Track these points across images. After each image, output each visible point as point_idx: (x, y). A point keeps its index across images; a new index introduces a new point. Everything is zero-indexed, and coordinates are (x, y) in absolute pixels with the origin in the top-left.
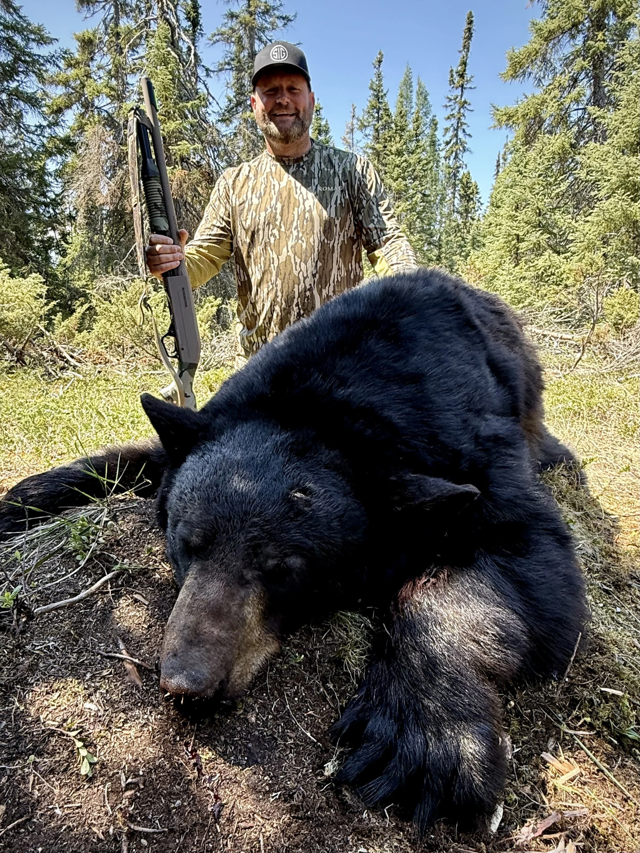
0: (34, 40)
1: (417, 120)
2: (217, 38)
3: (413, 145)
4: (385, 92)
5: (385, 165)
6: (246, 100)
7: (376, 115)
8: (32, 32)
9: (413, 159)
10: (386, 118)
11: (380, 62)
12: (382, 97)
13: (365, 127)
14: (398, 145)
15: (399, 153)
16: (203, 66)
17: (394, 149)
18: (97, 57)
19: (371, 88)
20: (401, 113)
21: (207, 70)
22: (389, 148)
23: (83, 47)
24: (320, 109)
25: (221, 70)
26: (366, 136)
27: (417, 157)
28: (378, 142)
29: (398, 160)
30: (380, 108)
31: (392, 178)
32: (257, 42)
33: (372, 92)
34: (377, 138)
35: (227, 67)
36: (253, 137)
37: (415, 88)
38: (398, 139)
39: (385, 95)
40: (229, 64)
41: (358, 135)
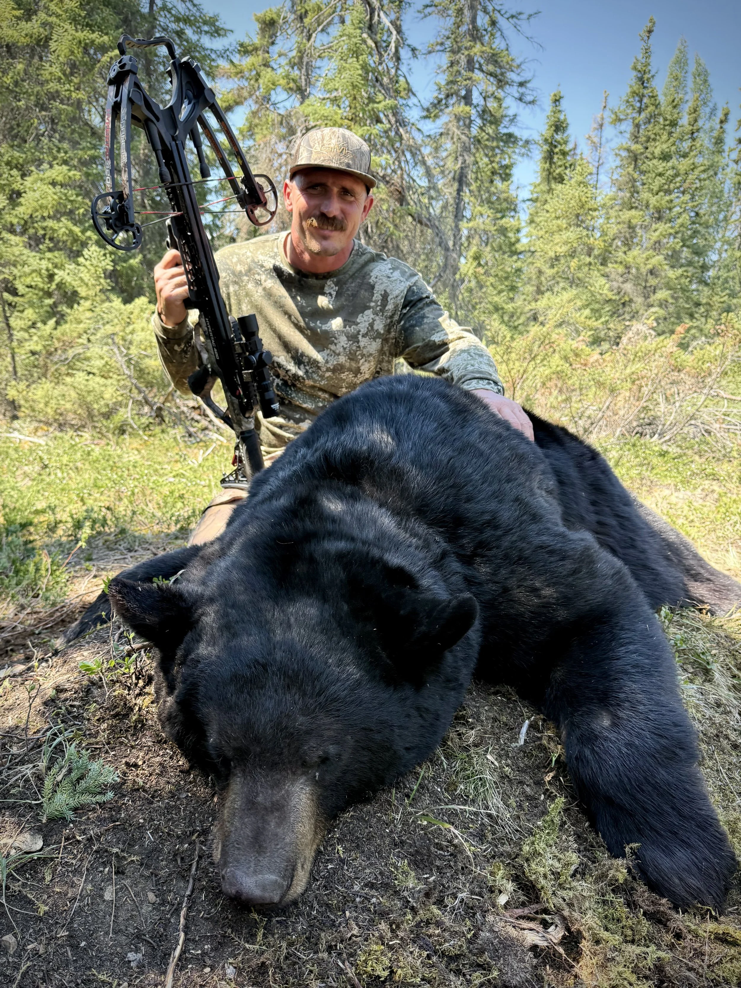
0: (206, 32)
1: (695, 111)
2: (429, 10)
3: (685, 145)
4: (652, 73)
5: (643, 173)
6: (459, 90)
7: (638, 105)
8: (205, 23)
9: (683, 165)
10: (651, 108)
11: (650, 32)
12: (648, 79)
13: (620, 120)
14: (665, 146)
15: (665, 157)
16: (409, 46)
17: (657, 152)
18: (280, 40)
19: (635, 68)
20: (673, 101)
21: (413, 50)
22: (650, 149)
23: (263, 30)
24: (561, 97)
25: (430, 52)
26: (621, 133)
27: (691, 161)
28: (637, 142)
29: (661, 166)
30: (643, 96)
31: (650, 190)
32: (480, 14)
33: (634, 73)
34: (635, 138)
35: (439, 48)
36: (463, 137)
37: (692, 68)
38: (665, 137)
39: (653, 76)
40: (442, 44)
41: (609, 131)
